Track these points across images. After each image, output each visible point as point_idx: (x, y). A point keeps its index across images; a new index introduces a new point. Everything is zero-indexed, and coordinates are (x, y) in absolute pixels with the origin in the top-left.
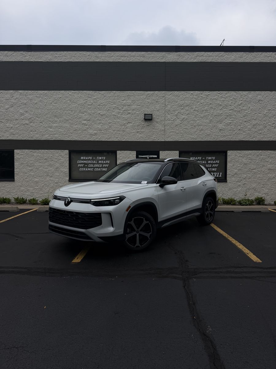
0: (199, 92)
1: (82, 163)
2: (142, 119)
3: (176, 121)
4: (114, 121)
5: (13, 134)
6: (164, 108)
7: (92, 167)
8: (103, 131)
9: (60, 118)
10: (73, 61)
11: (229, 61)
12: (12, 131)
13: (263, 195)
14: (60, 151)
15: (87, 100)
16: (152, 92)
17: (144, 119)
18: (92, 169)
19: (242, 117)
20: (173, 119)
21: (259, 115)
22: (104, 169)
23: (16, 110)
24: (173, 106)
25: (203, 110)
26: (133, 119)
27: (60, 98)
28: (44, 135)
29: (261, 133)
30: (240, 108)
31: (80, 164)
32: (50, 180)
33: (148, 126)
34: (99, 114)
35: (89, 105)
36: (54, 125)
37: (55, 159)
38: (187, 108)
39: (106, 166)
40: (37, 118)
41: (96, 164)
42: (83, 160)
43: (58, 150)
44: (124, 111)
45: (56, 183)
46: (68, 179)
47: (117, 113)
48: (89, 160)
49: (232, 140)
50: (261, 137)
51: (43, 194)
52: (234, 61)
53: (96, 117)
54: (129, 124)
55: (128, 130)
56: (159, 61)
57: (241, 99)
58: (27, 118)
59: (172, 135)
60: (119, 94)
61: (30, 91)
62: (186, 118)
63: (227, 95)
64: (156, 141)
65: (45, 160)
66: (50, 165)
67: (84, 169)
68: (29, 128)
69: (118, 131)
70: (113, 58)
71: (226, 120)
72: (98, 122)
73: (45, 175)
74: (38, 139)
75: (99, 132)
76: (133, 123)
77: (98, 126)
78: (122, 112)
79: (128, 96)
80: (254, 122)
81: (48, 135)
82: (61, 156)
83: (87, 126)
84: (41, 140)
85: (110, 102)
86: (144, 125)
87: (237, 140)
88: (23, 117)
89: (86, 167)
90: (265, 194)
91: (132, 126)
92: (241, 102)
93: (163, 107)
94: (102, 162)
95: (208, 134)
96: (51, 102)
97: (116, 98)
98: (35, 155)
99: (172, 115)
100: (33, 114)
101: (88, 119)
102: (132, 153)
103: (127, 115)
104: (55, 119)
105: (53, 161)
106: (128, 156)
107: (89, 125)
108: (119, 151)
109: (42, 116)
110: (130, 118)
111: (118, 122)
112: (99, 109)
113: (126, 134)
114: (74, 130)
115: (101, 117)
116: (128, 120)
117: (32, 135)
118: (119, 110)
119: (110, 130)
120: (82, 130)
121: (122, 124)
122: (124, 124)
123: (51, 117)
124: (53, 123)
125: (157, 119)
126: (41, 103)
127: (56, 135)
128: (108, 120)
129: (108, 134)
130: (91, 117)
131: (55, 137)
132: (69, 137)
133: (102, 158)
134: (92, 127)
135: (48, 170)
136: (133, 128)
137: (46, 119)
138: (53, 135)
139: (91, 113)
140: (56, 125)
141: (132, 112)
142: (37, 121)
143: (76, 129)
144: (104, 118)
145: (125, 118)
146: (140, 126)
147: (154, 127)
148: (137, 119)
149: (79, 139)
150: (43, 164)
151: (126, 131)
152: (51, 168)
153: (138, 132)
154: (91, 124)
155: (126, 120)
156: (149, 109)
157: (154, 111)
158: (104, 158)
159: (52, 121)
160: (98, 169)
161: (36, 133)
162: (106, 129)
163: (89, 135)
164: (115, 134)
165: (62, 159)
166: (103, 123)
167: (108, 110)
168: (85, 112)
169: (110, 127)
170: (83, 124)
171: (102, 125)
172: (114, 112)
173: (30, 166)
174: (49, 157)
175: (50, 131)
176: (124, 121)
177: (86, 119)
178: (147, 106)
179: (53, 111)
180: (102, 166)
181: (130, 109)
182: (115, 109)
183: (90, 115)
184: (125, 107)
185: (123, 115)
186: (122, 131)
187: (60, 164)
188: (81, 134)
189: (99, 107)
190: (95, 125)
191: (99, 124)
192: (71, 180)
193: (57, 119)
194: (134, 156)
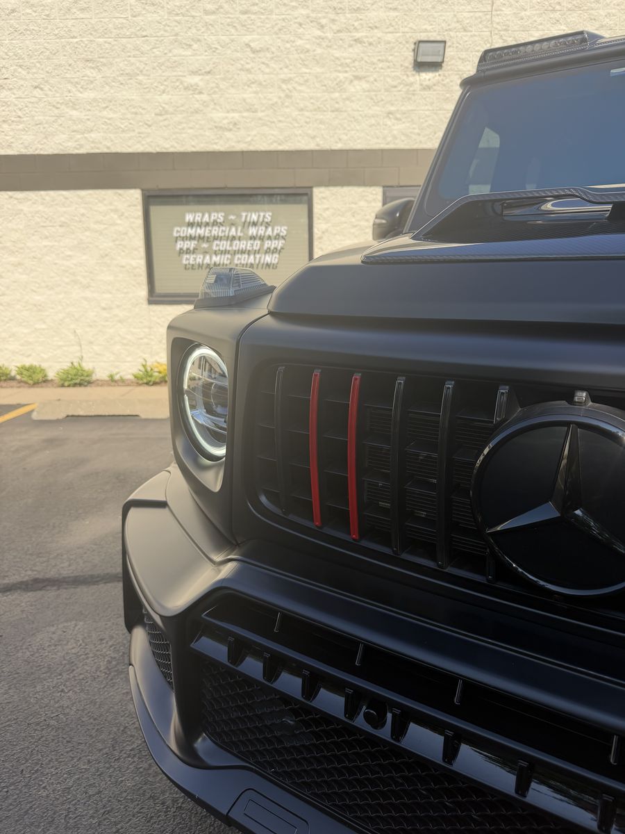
1: (191, 238)
2: (406, 65)
4: (302, 75)
6: (488, 17)
7: (225, 252)
8: (260, 114)
9: (104, 69)
14: (109, 192)
17: (415, 61)
18: (225, 259)
22: (268, 259)
26: (372, 63)
28: (53, 134)
31: (183, 239)
32: (86, 298)
33: (429, 88)
34: (248, 45)
35: (207, 12)
36: (85, 95)
37: (97, 222)
39: (276, 248)
40: (20, 70)
41: (239, 238)
42: (191, 225)
43: (102, 191)
44: (339, 31)
45: (104, 309)
46: (143, 292)
47: (314, 40)
48: (215, 223)
51: (65, 348)
53: (237, 60)
54: (356, 82)
55: (354, 106)
65: (61, 230)
66: (81, 247)
67: (199, 258)
69: (315, 110)
72: (244, 77)
73: (67, 280)
74: (30, 151)
75: (248, 118)
76: (371, 79)
77: (245, 96)
78: (330, 35)
81: (64, 136)
82: (116, 211)
83: (204, 97)
84: (42, 153)
86: (411, 84)
89: (204, 252)
91: (369, 91)
93: (486, 14)
94: (262, 231)
98: (26, 209)
100: (6, 54)
101: (208, 69)
102: (366, 194)
103: (351, 50)
104: (88, 72)
105: (88, 229)
106: (353, 206)
107: (212, 91)
108: (322, 189)
109: (39, 62)
110: (360, 61)
111: (317, 77)
112: (244, 26)
113: (346, 121)
114: (157, 111)
115: (254, 58)
116: (354, 67)
117: (7, 138)
118: (319, 29)
119: (287, 107)
120: (184, 111)
121: (330, 82)
122: (337, 84)
123: (70, 65)
124: (81, 90)
125: (463, 63)
126: (29, 11)
127: (93, 135)
128: (281, 69)
129: (281, 125)
130: (217, 61)
131: (93, 142)
132: (139, 142)
133: (259, 216)
134: (220, 97)
135: (75, 265)
136: (372, 99)
137: (53, 74)
138: (83, 133)
139: (215, 42)
140: (92, 95)
141: (367, 37)
142: (22, 82)
143: (164, 108)
144: (263, 63)
145: (343, 61)
146: (400, 91)
147: (448, 95)
148: (388, 64)
149: (175, 148)
150: (56, 241)
151: (345, 111)
152: (84, 257)
153: (390, 113)
154: (217, 87)
155: (348, 66)
156: (432, 25)
157: (450, 30)
158: (268, 219)
159: (76, 80)
160: (246, 259)
161: (21, 127)
162: (273, 105)
163: (211, 129)
164: (306, 122)
165: (119, 222)
166: (260, 84)
167: (280, 30)
168: (193, 40)
169: (287, 96)
170: (186, 88)
171: (258, 89)
172: (300, 38)
173: (13, 252)
174: (76, 218)
175: (70, 119)
176: (339, 72)
177: (200, 70)
178: (423, 10)
179: (75, 40)
180: (262, 245)
181: (361, 25)
182: (304, 26)
183: (214, 51)
184: (342, 18)
185: (335, 47)
186: (333, 111)
187: (114, 241)
188: (183, 129)
189: (244, 17)
190: (232, 91)
191: (246, 87)
192: (156, 296)
193: (94, 73)
194: (374, 207)
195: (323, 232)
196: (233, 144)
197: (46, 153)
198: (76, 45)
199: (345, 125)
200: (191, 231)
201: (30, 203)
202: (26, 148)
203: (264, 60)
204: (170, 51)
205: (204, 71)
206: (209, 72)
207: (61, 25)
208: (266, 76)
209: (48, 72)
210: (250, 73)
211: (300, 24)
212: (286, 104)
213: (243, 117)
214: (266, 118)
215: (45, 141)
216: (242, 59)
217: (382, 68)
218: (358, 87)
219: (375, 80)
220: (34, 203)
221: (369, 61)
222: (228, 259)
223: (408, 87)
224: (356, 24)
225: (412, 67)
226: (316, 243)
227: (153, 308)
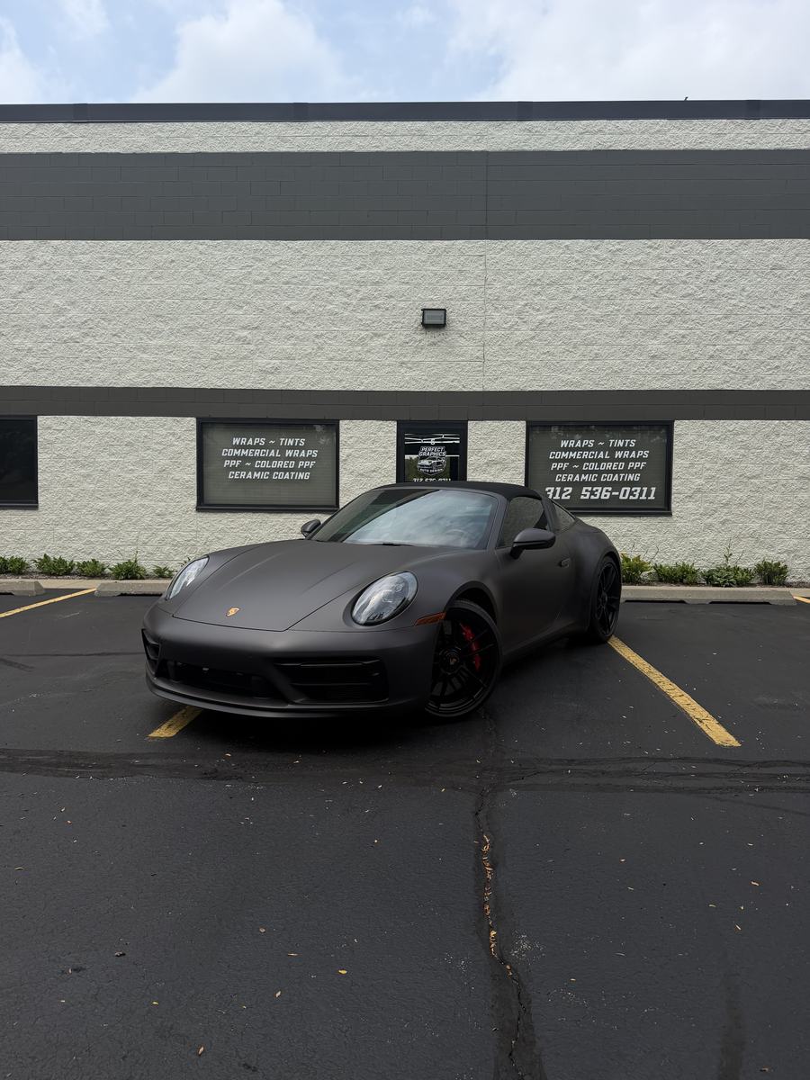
0: (588, 243)
1: (236, 458)
2: (415, 326)
3: (519, 330)
4: (331, 332)
5: (34, 370)
6: (482, 290)
7: (265, 470)
8: (297, 362)
9: (171, 323)
10: (209, 151)
11: (682, 148)
12: (30, 359)
13: (782, 556)
14: (169, 419)
15: (251, 266)
16: (446, 242)
17: (422, 323)
18: (265, 476)
19: (719, 319)
20: (509, 324)
21: (774, 311)
22: (301, 476)
23: (43, 298)
24: (510, 284)
25: (600, 298)
26: (388, 324)
27: (173, 261)
28: (126, 372)
29: (777, 367)
30: (713, 290)
31: (231, 458)
32: (143, 506)
33: (434, 344)
34: (288, 308)
35: (257, 282)
36: (154, 342)
38: (552, 290)
39: (308, 467)
40: (103, 322)
41: (277, 459)
42: (238, 447)
43: (164, 419)
44: (361, 299)
45: (159, 515)
46: (194, 502)
47: (341, 305)
48: (257, 446)
49: (687, 387)
50: (779, 379)
51: (122, 548)
52: (696, 148)
53: (279, 319)
54: (375, 339)
55: (373, 357)
56: (468, 149)
57: (719, 263)
58: (74, 322)
59: (505, 373)
60: (347, 249)
61: (83, 242)
62: (548, 321)
63: (673, 252)
64: (457, 390)
65: (127, 448)
66: (143, 463)
67: (243, 475)
68: (81, 351)
69: (342, 359)
70: (330, 139)
71: (671, 327)
72: (285, 332)
73: (128, 490)
74: (106, 385)
75: (287, 364)
76: (388, 336)
77: (285, 347)
78: (354, 302)
79: (374, 254)
80: (757, 334)
81: (134, 374)
82: (174, 434)
83: (252, 347)
84: (115, 386)
85: (320, 272)
86: (420, 341)
87: (703, 388)
88: (63, 318)
89: (247, 470)
90: (788, 552)
91: (386, 346)
92: (718, 271)
93: (480, 287)
94: (296, 453)
95: (615, 369)
96: (144, 273)
97: (338, 260)
98: (97, 431)
99: (507, 312)
100: (93, 310)
101: (255, 325)
102: (383, 427)
103: (371, 313)
104: (158, 325)
105: (149, 448)
106: (373, 435)
107: (258, 343)
108: (347, 422)
109: (119, 316)
110: (378, 323)
111: (343, 334)
112: (286, 293)
113: (367, 368)
115: (293, 318)
116: (374, 326)
117: (88, 374)
118: (346, 297)
119: (319, 356)
120: (234, 357)
121: (354, 338)
122: (360, 340)
123: (144, 319)
124: (151, 338)
125: (462, 325)
126: (114, 278)
127: (159, 374)
128: (315, 327)
129: (313, 370)
130: (263, 319)
131: (158, 379)
132: (197, 380)
134: (265, 347)
135: (136, 478)
136: (388, 352)
137: (130, 325)
138: (150, 372)
139: (262, 305)
140: (160, 342)
141: (384, 304)
142: (103, 331)
143: (218, 354)
144: (301, 322)
145: (365, 322)
146: (411, 346)
147: (450, 350)
148: (401, 325)
149: (226, 385)
150: (121, 457)
151: (367, 361)
152: (144, 471)
153: (403, 363)
154: (263, 339)
155: (369, 326)
156: (436, 295)
157: (450, 300)
158: (303, 444)
159: (148, 330)
160: (283, 475)
161: (99, 365)
162: (307, 354)
163: (256, 372)
164: (335, 369)
165: (176, 443)
166: (297, 338)
167: (314, 297)
168: (244, 302)
169: (320, 348)
170: (238, 339)
171: (296, 342)
172: (330, 304)
173: (84, 466)
174: (140, 439)
175: (141, 361)
176: (362, 330)
177: (249, 326)
178: (430, 284)
179: (149, 300)
180: (297, 464)
181: (380, 294)
182: (334, 295)
183: (261, 312)
184: (363, 289)
185: (359, 311)
186: (356, 361)
187: (170, 459)
188: (234, 371)
189: (286, 287)
190: (275, 342)
191: (286, 340)
192: (204, 505)
193: (162, 326)
194: (390, 437)
195: (348, 456)
196: (275, 384)
197: (118, 386)
198: (149, 305)
199: (366, 372)
200: (237, 452)
201: (102, 425)
202: (102, 382)
203: (301, 319)
204: (225, 311)
205: (252, 327)
206: (256, 328)
207: (139, 289)
208: (302, 333)
209: (125, 324)
210: (290, 329)
212: (319, 354)
213: (283, 363)
214: (302, 365)
215: (118, 377)
216: (283, 319)
217: (396, 328)
218: (377, 343)
219: (391, 337)
220: (105, 426)
221: (385, 322)
222: (267, 475)
223: (418, 343)
224: (376, 294)
225: (421, 327)
226: (341, 465)
227: (201, 514)
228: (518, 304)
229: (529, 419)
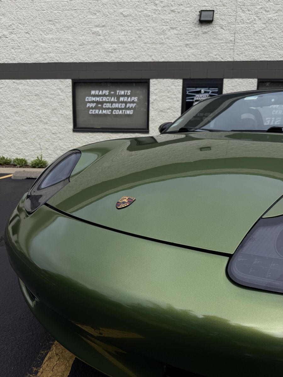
1: (93, 102)
2: (195, 22)
3: (256, 24)
4: (146, 27)
7: (108, 109)
8: (126, 45)
9: (57, 25)
14: (57, 80)
17: (199, 20)
18: (108, 112)
20: (250, 20)
22: (128, 112)
28: (33, 54)
31: (90, 102)
32: (45, 129)
33: (206, 33)
34: (122, 13)
36: (48, 36)
37: (51, 94)
39: (132, 107)
40: (20, 25)
41: (115, 102)
42: (94, 96)
44: (164, 7)
45: (53, 134)
46: (71, 126)
47: (152, 11)
48: (105, 95)
51: (36, 151)
54: (171, 30)
55: (170, 41)
58: (5, 26)
59: (246, 50)
62: (274, 18)
64: (218, 60)
65: (36, 97)
66: (44, 105)
67: (97, 111)
68: (9, 43)
69: (152, 43)
72: (120, 28)
73: (37, 120)
74: (23, 62)
75: (121, 47)
76: (179, 29)
77: (120, 37)
78: (160, 9)
81: (38, 55)
82: (60, 89)
83: (101, 37)
84: (28, 62)
86: (198, 31)
89: (99, 109)
91: (177, 34)
94: (126, 99)
98: (20, 88)
99: (250, 13)
100: (14, 18)
101: (103, 24)
102: (175, 82)
103: (169, 15)
104: (50, 26)
105: (47, 97)
106: (168, 88)
107: (105, 35)
108: (154, 80)
109: (28, 22)
110: (173, 21)
111: (153, 28)
112: (120, 5)
113: (166, 48)
114: (80, 44)
115: (124, 19)
116: (171, 23)
117: (13, 55)
118: (155, 6)
119: (139, 42)
120: (92, 44)
121: (159, 30)
122: (162, 31)
123: (42, 23)
124: (46, 34)
125: (222, 21)
127: (51, 55)
128: (137, 24)
129: (135, 50)
130: (107, 21)
131: (51, 58)
132: (72, 58)
133: (125, 92)
134: (109, 37)
135: (41, 113)
136: (179, 38)
137: (34, 27)
138: (46, 54)
139: (107, 12)
140: (51, 36)
141: (177, 9)
142: (21, 31)
143: (83, 42)
144: (129, 22)
145: (165, 20)
146: (192, 34)
147: (215, 36)
148: (187, 22)
149: (87, 60)
150: (33, 102)
151: (166, 44)
152: (45, 110)
153: (187, 45)
154: (107, 33)
155: (168, 23)
156: (208, 3)
157: (217, 6)
158: (129, 94)
159: (44, 29)
160: (118, 112)
161: (19, 51)
162: (132, 41)
163: (103, 52)
164: (148, 49)
165: (61, 94)
166: (127, 31)
167: (137, 6)
168: (97, 11)
169: (139, 37)
170: (93, 33)
171: (126, 34)
172: (146, 10)
173: (14, 107)
174: (42, 92)
175: (41, 47)
176: (164, 25)
177: (100, 25)
179: (44, 12)
180: (126, 105)
181: (175, 3)
182: (148, 5)
183: (106, 16)
185: (162, 14)
186: (160, 44)
187: (58, 103)
188: (91, 52)
190: (114, 34)
191: (120, 33)
192: (77, 128)
193: (52, 27)
194: (178, 88)
195: (154, 100)
196: (114, 59)
197: (30, 62)
198: (45, 14)
199: (166, 50)
200: (94, 99)
201: (22, 85)
202: (21, 60)
203: (129, 20)
204: (86, 16)
205: (101, 25)
206: (104, 26)
207: (39, 5)
208: (130, 28)
209: (32, 26)
210: (123, 26)
211: (146, 4)
212: (139, 40)
213: (119, 47)
214: (129, 47)
215: (30, 57)
216: (119, 20)
217: (184, 24)
218: (172, 33)
219: (180, 29)
220: (24, 85)
221: (177, 20)
222: (110, 112)
223: (196, 33)
224: (172, 3)
225: (198, 23)
226: (151, 105)
227: (76, 134)
228: (256, 8)
229: (259, 78)
